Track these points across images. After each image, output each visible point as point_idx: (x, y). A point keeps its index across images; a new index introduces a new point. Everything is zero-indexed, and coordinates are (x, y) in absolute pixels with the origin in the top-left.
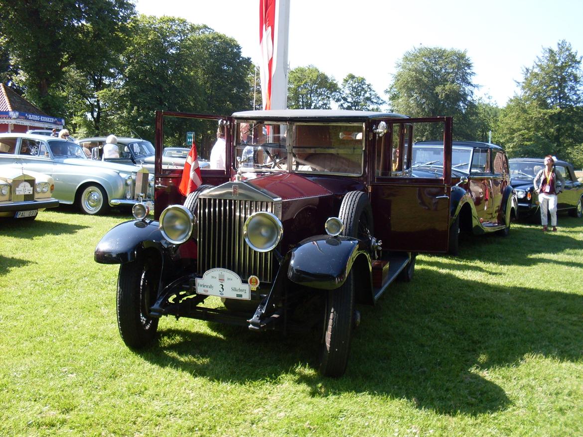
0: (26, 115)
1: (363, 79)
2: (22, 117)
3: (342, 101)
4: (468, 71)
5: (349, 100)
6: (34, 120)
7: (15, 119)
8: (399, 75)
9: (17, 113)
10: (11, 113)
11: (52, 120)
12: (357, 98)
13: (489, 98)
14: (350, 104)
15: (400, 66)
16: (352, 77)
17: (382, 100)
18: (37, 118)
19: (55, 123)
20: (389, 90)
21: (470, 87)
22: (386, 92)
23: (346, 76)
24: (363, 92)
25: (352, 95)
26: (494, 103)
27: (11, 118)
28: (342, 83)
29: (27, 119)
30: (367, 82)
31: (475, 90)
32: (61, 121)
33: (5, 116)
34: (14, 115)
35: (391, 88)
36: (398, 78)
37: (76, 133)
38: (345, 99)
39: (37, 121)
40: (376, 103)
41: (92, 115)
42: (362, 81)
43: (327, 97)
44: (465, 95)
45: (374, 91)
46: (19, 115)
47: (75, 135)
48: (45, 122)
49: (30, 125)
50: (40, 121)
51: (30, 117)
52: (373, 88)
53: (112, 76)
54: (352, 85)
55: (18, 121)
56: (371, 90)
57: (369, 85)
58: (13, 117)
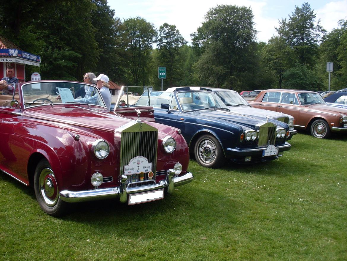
0: (22, 53)
2: (20, 55)
7: (14, 57)
11: (35, 58)
17: (186, 41)
18: (27, 55)
20: (194, 33)
22: (191, 35)
23: (162, 25)
27: (10, 56)
28: (159, 29)
32: (39, 59)
38: (160, 41)
42: (173, 28)
46: (18, 52)
48: (32, 60)
50: (29, 59)
51: (24, 55)
52: (180, 33)
54: (166, 30)
55: (17, 60)
56: (178, 34)
57: (178, 31)
58: (14, 55)
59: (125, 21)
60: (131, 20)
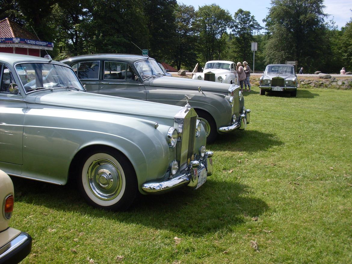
0: (26, 40)
1: (249, 13)
2: (23, 42)
3: (234, 28)
4: (320, 5)
5: (239, 27)
6: (31, 44)
7: (17, 43)
8: (274, 9)
9: (19, 39)
10: (14, 39)
11: (45, 44)
12: (244, 25)
13: (333, 23)
14: (239, 30)
15: (274, 3)
16: (241, 11)
17: (261, 27)
18: (33, 42)
19: (47, 46)
20: (266, 19)
21: (321, 16)
22: (264, 21)
23: (237, 11)
24: (248, 22)
25: (241, 23)
26: (336, 26)
27: (14, 43)
28: (234, 16)
29: (26, 43)
30: (251, 15)
31: (325, 18)
32: (51, 44)
33: (10, 41)
34: (17, 40)
35: (267, 18)
36: (273, 10)
37: (62, 53)
38: (236, 26)
39: (34, 44)
40: (257, 28)
41: (73, 41)
42: (248, 14)
43: (225, 25)
44: (318, 21)
45: (256, 21)
46: (20, 40)
47: (62, 54)
48: (39, 45)
49: (28, 48)
50: (36, 45)
51: (28, 42)
53: (84, 14)
54: (241, 16)
55: (20, 45)
56: (254, 20)
57: (253, 17)
58: (16, 42)
59: (200, 9)
60: (206, 7)
